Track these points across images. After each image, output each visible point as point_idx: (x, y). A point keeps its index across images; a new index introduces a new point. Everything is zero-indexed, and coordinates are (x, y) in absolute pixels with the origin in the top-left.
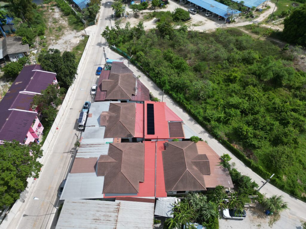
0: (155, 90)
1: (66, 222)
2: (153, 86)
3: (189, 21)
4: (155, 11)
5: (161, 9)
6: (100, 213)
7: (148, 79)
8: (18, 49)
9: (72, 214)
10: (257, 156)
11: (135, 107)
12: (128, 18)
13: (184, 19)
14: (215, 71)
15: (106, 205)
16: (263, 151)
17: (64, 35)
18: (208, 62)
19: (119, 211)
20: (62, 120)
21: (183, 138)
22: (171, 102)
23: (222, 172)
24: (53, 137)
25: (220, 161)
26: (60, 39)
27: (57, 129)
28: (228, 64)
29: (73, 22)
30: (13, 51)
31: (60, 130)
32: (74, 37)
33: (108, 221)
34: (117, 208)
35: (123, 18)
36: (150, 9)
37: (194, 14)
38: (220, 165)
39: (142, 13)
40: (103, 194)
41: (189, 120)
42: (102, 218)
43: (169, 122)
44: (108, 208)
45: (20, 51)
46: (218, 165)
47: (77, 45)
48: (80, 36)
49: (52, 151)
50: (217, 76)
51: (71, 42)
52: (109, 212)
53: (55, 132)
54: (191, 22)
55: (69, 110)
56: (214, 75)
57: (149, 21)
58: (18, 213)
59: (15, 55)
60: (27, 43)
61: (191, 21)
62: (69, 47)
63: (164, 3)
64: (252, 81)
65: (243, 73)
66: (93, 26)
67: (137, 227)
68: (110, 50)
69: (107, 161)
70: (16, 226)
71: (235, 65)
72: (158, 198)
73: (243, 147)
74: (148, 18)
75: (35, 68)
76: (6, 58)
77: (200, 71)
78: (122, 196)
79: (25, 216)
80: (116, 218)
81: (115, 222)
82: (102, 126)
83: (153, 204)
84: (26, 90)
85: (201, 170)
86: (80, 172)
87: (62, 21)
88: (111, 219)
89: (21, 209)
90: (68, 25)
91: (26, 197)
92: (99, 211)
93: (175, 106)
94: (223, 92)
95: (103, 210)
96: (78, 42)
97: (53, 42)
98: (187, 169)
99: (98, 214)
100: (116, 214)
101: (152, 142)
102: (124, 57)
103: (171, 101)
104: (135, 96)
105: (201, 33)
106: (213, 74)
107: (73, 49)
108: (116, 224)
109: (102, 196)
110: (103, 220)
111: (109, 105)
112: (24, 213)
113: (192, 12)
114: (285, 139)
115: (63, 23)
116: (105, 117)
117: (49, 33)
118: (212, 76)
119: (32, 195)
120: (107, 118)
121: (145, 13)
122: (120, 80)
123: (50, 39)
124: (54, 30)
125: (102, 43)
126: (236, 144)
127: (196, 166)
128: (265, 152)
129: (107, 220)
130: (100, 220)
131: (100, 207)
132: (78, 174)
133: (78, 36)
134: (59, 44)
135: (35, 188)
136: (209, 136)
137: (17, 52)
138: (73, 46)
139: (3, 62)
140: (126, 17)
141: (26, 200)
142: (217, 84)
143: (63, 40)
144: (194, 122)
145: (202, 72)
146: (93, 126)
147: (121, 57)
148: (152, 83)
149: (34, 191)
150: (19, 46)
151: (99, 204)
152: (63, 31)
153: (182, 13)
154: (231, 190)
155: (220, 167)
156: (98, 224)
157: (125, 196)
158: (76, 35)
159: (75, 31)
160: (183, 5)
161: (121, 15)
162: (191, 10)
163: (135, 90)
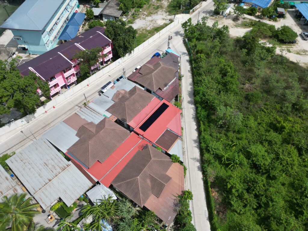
0: (188, 96)
1: (29, 151)
2: (189, 91)
3: (291, 45)
4: (259, 21)
5: (270, 20)
6: (52, 161)
7: (192, 82)
8: (112, 12)
9: (37, 149)
10: (229, 219)
11: (151, 100)
12: (226, 18)
13: (285, 41)
14: (267, 109)
15: (61, 159)
16: (241, 219)
17: (156, 14)
18: (268, 97)
19: (64, 170)
20: (96, 81)
21: (166, 151)
22: (193, 115)
23: (173, 204)
24: (80, 90)
25: (180, 193)
26: (151, 16)
27: (88, 85)
28: (290, 109)
29: (172, 5)
30: (107, 13)
31: (89, 88)
32: (162, 18)
33: (51, 172)
34: (65, 167)
35: (221, 16)
36: (258, 17)
37: (305, 40)
38: (176, 197)
39: (244, 19)
40: (67, 151)
41: (193, 140)
42: (50, 166)
43: (169, 130)
44: (60, 162)
45: (112, 15)
46: (175, 196)
47: (158, 26)
48: (168, 19)
49: (71, 100)
50: (266, 116)
51: (157, 22)
52: (57, 165)
53: (85, 87)
54: (292, 46)
55: (108, 76)
56: (263, 113)
57: (244, 28)
58: (20, 128)
59: (108, 16)
60: (123, 10)
61: (294, 45)
62: (151, 25)
63: (277, 15)
64: (299, 141)
65: (302, 128)
66: (187, 14)
67: (65, 191)
68: (182, 42)
69: (89, 129)
70: (13, 134)
71: (299, 115)
72: (101, 184)
73: (222, 200)
74: (246, 25)
75: (100, 30)
76: (100, 17)
77: (249, 101)
78: (76, 161)
79: (22, 132)
80: (58, 173)
81: (55, 176)
82: (113, 100)
83: (91, 184)
84: (79, 44)
85: (153, 188)
86: (69, 125)
87: (165, 2)
88: (55, 172)
89: (23, 126)
90: (167, 6)
91: (32, 120)
92: (53, 160)
93: (193, 120)
94: (256, 135)
95: (56, 161)
96: (162, 24)
97: (144, 17)
98: (138, 177)
99: (51, 161)
100: (60, 171)
101: (138, 137)
102: (188, 54)
103: (193, 113)
104: (162, 91)
105: (292, 63)
106: (263, 111)
107: (153, 29)
108: (53, 177)
109: (65, 152)
110: (49, 168)
111: (133, 86)
112: (22, 130)
113: (304, 36)
114: (276, 225)
115: (165, 3)
116: (119, 94)
117: (147, 8)
118: (259, 112)
119: (36, 122)
120: (120, 96)
121: (248, 19)
122: (157, 70)
123: (143, 14)
124: (153, 7)
125: (181, 33)
126: (217, 192)
127: (151, 181)
128: (241, 222)
129: (51, 170)
130: (48, 167)
131: (55, 157)
132: (66, 125)
133: (166, 19)
134: (146, 20)
135: (41, 118)
136: (198, 167)
137: (109, 15)
138: (155, 26)
139: (97, 18)
140: (224, 16)
141: (30, 122)
142: (258, 123)
143: (152, 18)
144: (197, 145)
145: (251, 103)
146: (107, 97)
147: (186, 52)
148: (191, 88)
149: (39, 119)
150: (115, 10)
151: (57, 155)
152: (158, 10)
153: (286, 32)
154: (171, 227)
155: (175, 199)
156: (44, 169)
157: (78, 163)
158: (165, 18)
159: (168, 13)
160: (301, 25)
161: (221, 13)
162: (304, 33)
163: (166, 85)
